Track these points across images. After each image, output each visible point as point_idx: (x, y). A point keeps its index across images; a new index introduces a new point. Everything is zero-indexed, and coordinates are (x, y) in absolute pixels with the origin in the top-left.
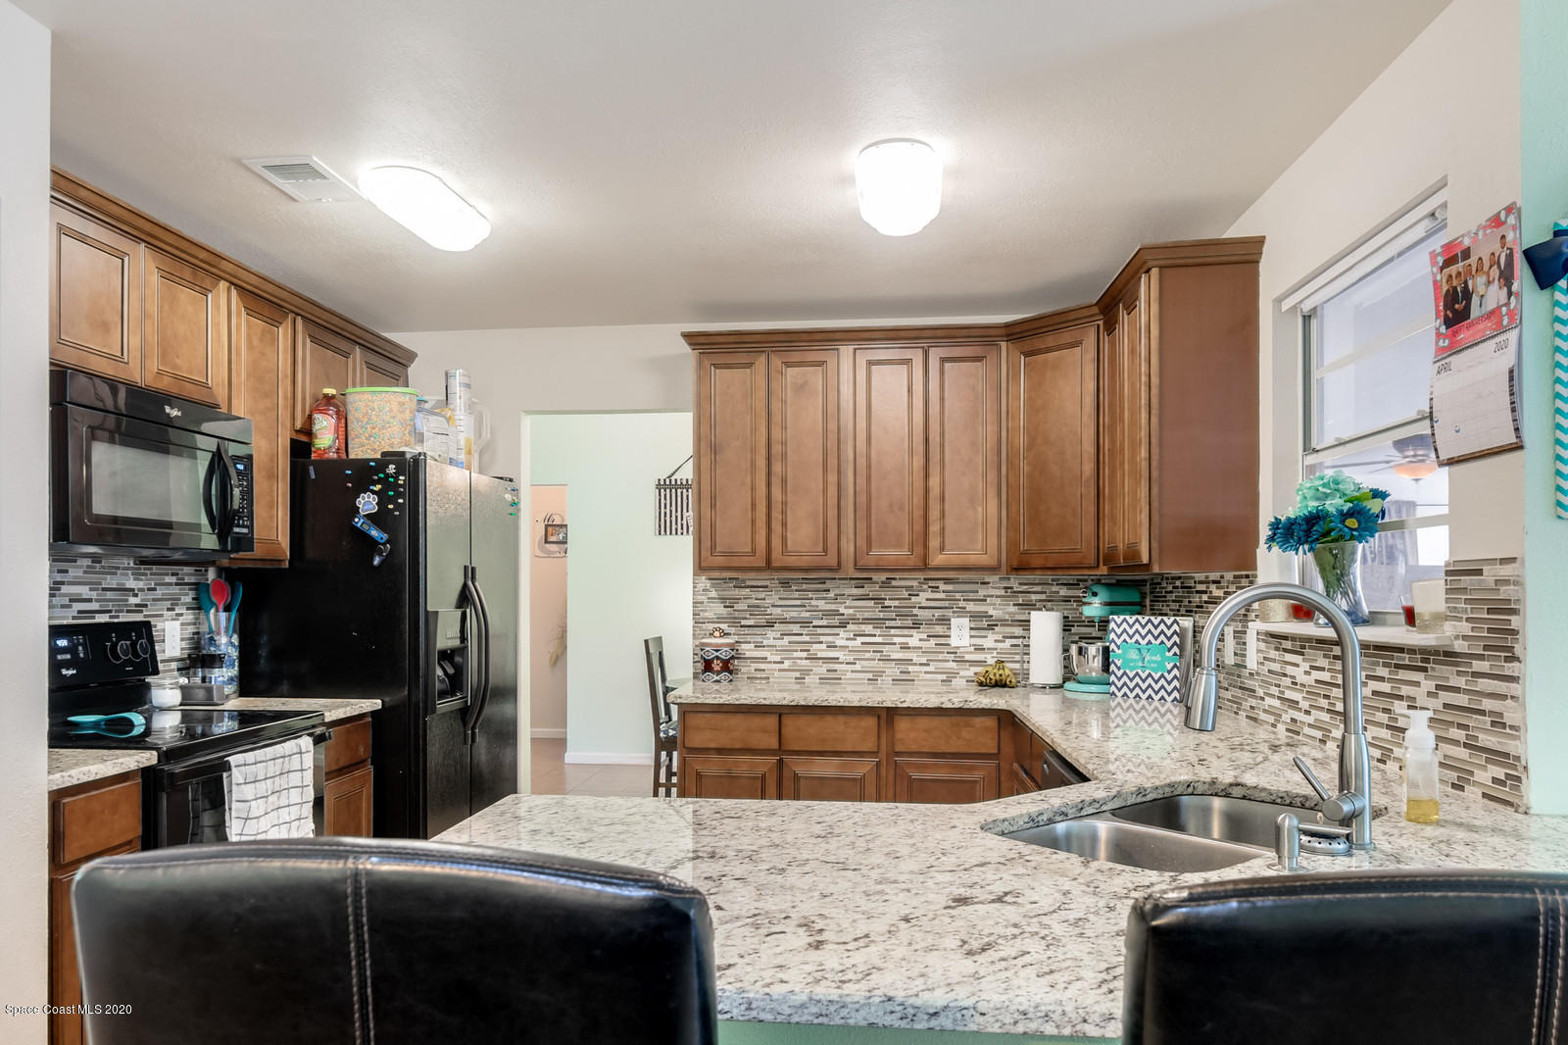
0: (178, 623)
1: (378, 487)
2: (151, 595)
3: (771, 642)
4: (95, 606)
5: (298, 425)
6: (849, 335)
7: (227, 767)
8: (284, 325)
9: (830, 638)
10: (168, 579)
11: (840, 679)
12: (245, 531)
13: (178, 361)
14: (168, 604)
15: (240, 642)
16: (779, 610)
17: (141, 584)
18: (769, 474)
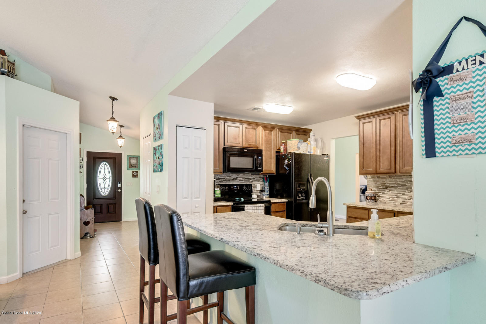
0: (259, 184)
1: (287, 159)
2: (254, 180)
3: (387, 193)
4: (243, 181)
5: (277, 148)
6: (397, 109)
7: (244, 207)
8: (274, 131)
9: (403, 192)
10: (257, 177)
11: (406, 204)
12: (261, 169)
13: (250, 141)
14: (258, 181)
15: (269, 188)
16: (388, 184)
17: (252, 178)
18: (376, 149)
